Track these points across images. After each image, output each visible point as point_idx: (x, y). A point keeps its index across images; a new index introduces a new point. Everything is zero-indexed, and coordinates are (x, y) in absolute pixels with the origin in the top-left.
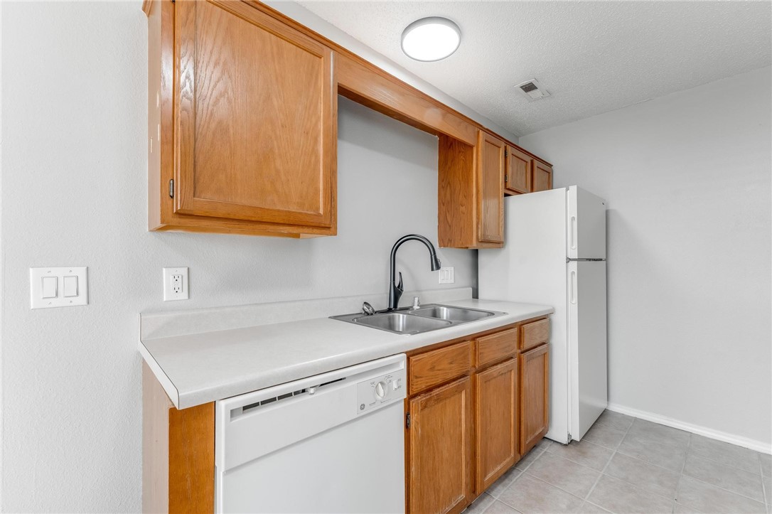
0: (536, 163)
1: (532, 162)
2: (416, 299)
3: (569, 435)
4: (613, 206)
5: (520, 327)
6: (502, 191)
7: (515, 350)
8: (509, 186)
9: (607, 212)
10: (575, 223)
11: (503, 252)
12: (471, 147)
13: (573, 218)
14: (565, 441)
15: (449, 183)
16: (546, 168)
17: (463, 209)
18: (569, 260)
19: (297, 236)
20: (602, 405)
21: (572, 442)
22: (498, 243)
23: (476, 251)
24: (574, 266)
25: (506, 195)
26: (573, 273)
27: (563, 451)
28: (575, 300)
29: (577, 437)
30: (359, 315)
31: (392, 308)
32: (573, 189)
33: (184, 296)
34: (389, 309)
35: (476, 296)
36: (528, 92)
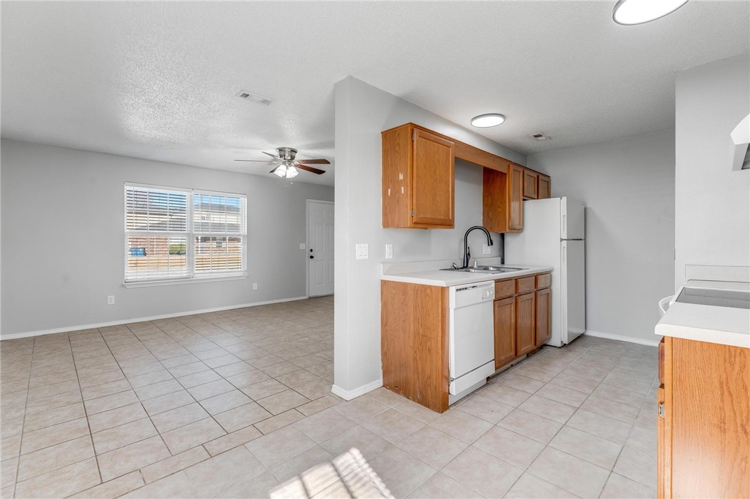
0: (541, 177)
1: (538, 176)
2: (476, 262)
3: (562, 342)
4: (589, 205)
5: (536, 277)
6: (522, 198)
7: (533, 288)
8: (525, 194)
9: (585, 209)
10: (566, 218)
11: (521, 235)
12: (505, 174)
13: (564, 216)
14: (559, 345)
15: (490, 193)
16: (546, 179)
17: (499, 210)
18: (562, 240)
21: (563, 345)
22: (518, 230)
23: (504, 234)
24: (565, 243)
25: (524, 200)
26: (564, 247)
27: (559, 350)
28: (566, 263)
29: (567, 343)
30: (451, 269)
31: (466, 267)
32: (564, 199)
33: (391, 257)
34: (464, 267)
35: (503, 262)
36: (538, 138)
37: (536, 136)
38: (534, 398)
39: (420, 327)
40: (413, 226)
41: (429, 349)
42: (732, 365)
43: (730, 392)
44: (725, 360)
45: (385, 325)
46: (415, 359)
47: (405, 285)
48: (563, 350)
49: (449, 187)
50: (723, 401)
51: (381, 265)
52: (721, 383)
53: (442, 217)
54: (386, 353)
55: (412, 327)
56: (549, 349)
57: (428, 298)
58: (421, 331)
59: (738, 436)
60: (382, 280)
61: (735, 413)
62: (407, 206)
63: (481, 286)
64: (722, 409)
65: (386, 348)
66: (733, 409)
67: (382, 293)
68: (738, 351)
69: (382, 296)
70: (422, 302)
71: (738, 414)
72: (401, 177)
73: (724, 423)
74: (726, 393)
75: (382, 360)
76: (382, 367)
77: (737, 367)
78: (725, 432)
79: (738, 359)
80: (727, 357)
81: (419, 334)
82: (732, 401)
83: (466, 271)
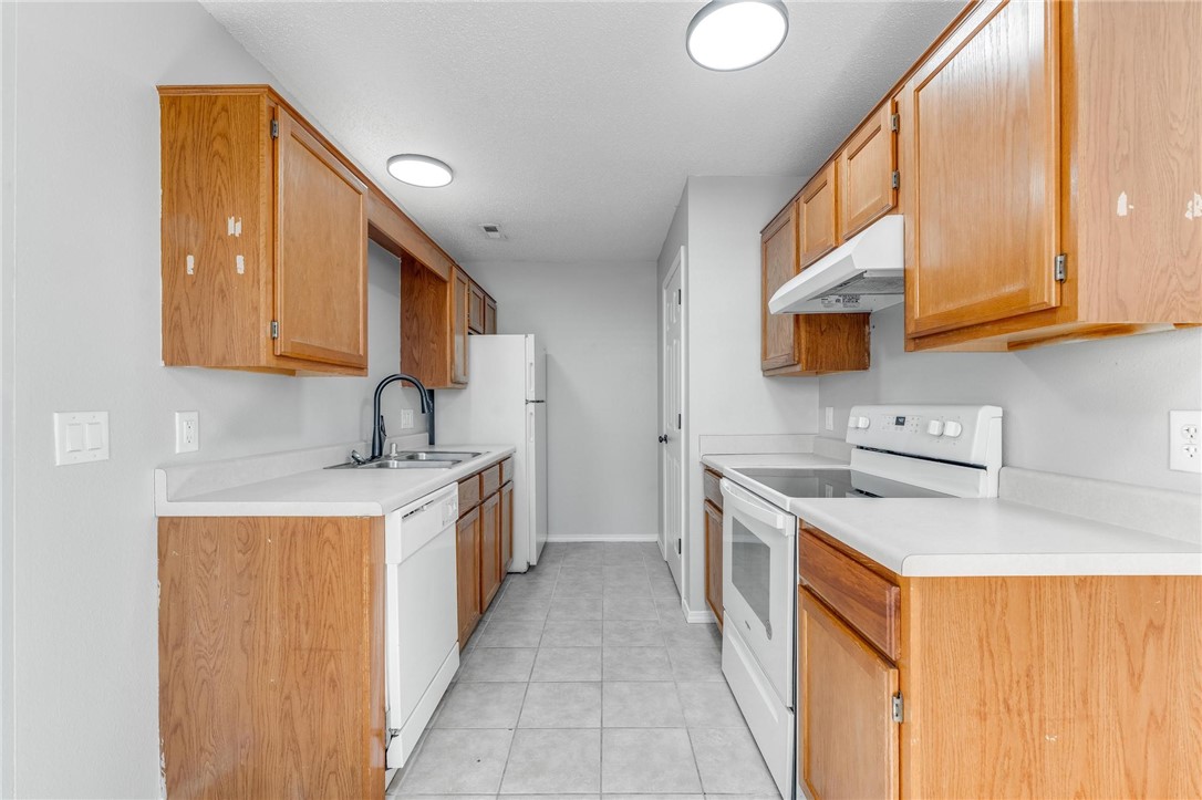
0: (487, 299)
1: (484, 298)
2: (394, 445)
3: (528, 563)
5: (500, 466)
6: (467, 330)
7: (498, 485)
8: (472, 325)
10: (533, 368)
11: (465, 394)
12: (444, 282)
14: (524, 568)
15: (416, 315)
17: (434, 346)
18: (527, 402)
19: (292, 373)
20: (543, 539)
21: (531, 567)
22: (459, 384)
23: (431, 393)
24: (532, 407)
25: (469, 334)
26: (531, 414)
27: (523, 578)
28: (533, 438)
29: (534, 562)
30: (347, 465)
31: (377, 456)
32: (531, 337)
33: (194, 447)
34: (373, 457)
35: (432, 442)
36: (490, 234)
37: (489, 229)
38: (536, 691)
39: (303, 628)
40: (274, 363)
41: (332, 680)
42: (993, 606)
43: (991, 651)
44: (985, 599)
45: (177, 646)
46: (287, 717)
47: (252, 523)
48: (531, 575)
49: (357, 281)
50: (982, 668)
51: (160, 474)
52: (981, 640)
53: (344, 349)
54: (178, 725)
55: (275, 632)
56: (512, 579)
57: (327, 548)
58: (306, 639)
59: (1000, 720)
60: (161, 519)
61: (996, 684)
62: (256, 309)
63: (440, 498)
64: (982, 682)
65: (178, 710)
66: (995, 677)
67: (162, 555)
68: (999, 583)
69: (161, 564)
70: (308, 563)
71: (1000, 683)
72: (234, 227)
73: (985, 704)
74: (987, 654)
75: (165, 749)
76: (166, 770)
77: (998, 608)
78: (985, 720)
79: (999, 594)
80: (987, 595)
81: (298, 648)
82: (993, 666)
83: (380, 466)
